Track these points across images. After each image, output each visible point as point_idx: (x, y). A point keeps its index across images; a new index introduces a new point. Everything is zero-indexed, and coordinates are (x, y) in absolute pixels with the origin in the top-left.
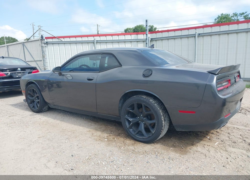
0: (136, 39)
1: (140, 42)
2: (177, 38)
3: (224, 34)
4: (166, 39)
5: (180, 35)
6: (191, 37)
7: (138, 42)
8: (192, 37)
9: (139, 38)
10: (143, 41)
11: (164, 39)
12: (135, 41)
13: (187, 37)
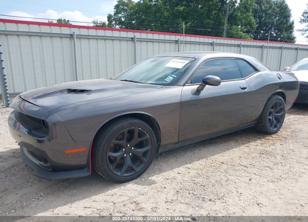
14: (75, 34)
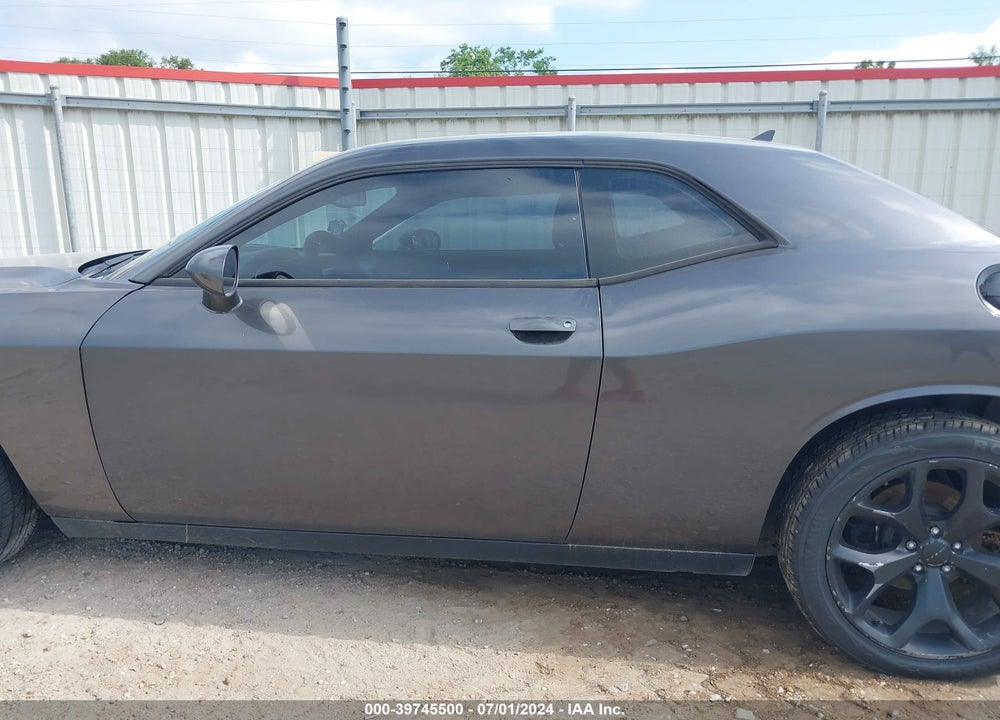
0: (285, 106)
1: (307, 124)
2: (482, 119)
3: (674, 116)
4: (432, 120)
5: (498, 105)
6: (544, 118)
7: (299, 124)
8: (551, 117)
9: (299, 105)
10: (320, 120)
11: (423, 119)
12: (280, 118)
13: (529, 118)
14: (575, 104)
